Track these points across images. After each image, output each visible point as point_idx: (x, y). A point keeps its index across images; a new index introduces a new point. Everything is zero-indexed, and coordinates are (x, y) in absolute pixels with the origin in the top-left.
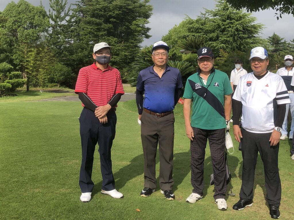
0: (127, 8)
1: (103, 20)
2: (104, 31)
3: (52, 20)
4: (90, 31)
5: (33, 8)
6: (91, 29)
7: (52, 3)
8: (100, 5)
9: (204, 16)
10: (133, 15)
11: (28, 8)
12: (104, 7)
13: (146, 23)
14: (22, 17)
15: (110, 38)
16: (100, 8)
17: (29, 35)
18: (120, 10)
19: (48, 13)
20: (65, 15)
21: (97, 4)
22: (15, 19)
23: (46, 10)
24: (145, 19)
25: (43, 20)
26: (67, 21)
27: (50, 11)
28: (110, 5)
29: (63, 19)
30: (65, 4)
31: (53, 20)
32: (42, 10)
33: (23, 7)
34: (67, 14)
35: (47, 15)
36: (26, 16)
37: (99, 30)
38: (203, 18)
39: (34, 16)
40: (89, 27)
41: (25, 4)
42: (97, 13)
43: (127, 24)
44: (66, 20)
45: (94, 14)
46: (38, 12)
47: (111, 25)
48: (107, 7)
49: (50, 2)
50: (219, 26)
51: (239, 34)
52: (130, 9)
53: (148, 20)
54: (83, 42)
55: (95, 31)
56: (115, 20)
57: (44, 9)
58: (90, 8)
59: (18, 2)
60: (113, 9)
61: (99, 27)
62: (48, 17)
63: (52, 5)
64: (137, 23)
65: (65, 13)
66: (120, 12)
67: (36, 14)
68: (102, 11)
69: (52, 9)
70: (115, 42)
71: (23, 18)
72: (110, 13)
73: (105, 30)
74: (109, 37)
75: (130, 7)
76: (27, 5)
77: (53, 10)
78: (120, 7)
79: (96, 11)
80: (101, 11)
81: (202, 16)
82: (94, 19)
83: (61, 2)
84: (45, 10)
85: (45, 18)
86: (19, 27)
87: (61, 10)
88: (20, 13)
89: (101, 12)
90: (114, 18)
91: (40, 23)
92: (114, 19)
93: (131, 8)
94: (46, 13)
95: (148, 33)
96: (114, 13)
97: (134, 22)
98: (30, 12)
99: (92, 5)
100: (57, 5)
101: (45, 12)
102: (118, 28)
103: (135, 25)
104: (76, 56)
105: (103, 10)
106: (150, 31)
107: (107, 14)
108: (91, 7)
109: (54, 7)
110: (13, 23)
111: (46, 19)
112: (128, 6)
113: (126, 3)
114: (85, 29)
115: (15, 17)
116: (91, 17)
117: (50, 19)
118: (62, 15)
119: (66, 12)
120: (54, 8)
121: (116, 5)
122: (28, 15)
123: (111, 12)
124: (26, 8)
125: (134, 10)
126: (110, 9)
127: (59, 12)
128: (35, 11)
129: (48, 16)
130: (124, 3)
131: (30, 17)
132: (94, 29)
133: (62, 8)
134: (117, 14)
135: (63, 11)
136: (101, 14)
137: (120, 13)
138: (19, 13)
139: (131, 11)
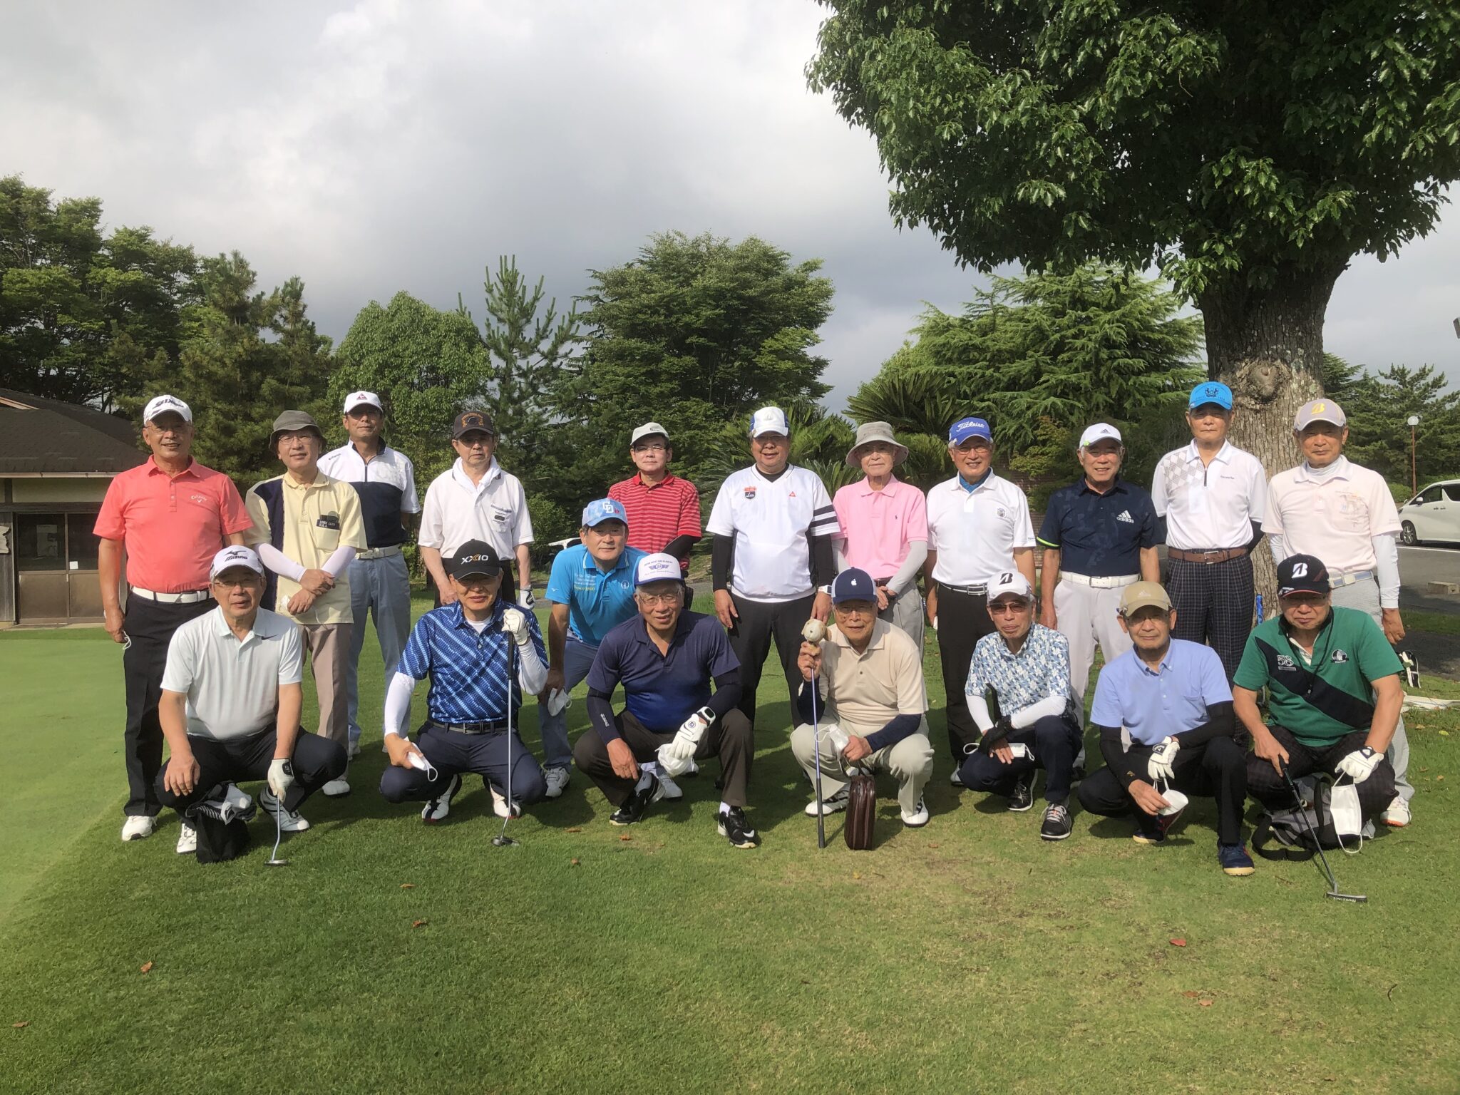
0: (740, 297)
1: (663, 344)
2: (669, 381)
3: (496, 353)
4: (624, 384)
5: (435, 320)
6: (628, 376)
7: (494, 299)
8: (654, 292)
9: (988, 302)
10: (764, 318)
11: (420, 321)
12: (662, 298)
13: (808, 343)
14: (404, 350)
15: (688, 404)
16: (652, 302)
17: (427, 406)
18: (717, 307)
19: (483, 333)
20: (537, 334)
21: (642, 291)
22: (380, 357)
23: (475, 325)
24: (806, 332)
25: (468, 356)
26: (543, 354)
27: (488, 325)
28: (685, 289)
29: (531, 349)
30: (536, 299)
31: (499, 353)
32: (465, 322)
33: (405, 316)
34: (545, 330)
35: (482, 341)
36: (413, 347)
37: (653, 377)
38: (984, 308)
39: (440, 345)
40: (619, 370)
41: (410, 308)
42: (644, 322)
43: (744, 350)
44: (541, 350)
45: (634, 326)
46: (450, 331)
47: (688, 360)
48: (672, 298)
49: (487, 295)
50: (1041, 334)
51: (1115, 358)
52: (751, 299)
53: (817, 331)
54: (597, 423)
55: (641, 383)
56: (702, 340)
57: (468, 321)
58: (622, 305)
59: (389, 302)
60: (698, 303)
61: (653, 367)
62: (486, 346)
63: (495, 306)
64: (777, 346)
65: (538, 329)
66: (717, 311)
67: (445, 337)
68: (659, 315)
69: (496, 318)
70: (705, 415)
71: (407, 352)
72: (687, 319)
73: (672, 377)
74: (688, 400)
75: (751, 292)
76: (417, 309)
77: (500, 320)
78: (718, 296)
79: (640, 316)
80: (656, 312)
81: (980, 302)
82: (633, 343)
83: (520, 294)
84: (472, 324)
85: (476, 350)
86: (395, 382)
87: (524, 320)
88: (397, 337)
89: (655, 318)
90: (701, 332)
91: (459, 365)
92: (700, 336)
93: (756, 294)
94: (477, 333)
95: (820, 380)
96: (697, 315)
97: (768, 343)
98: (426, 332)
99: (629, 294)
100: (509, 305)
101: (475, 330)
102: (716, 369)
103: (771, 352)
104: (578, 468)
105: (662, 311)
106: (825, 371)
107: (678, 320)
108: (625, 304)
109: (502, 311)
110: (376, 372)
111: (479, 352)
112: (744, 288)
113: (737, 280)
114: (608, 377)
115: (381, 350)
116: (627, 337)
117: (492, 351)
118: (529, 333)
119: (541, 326)
120: (503, 316)
121: (705, 288)
122: (419, 344)
123: (689, 313)
124: (413, 321)
125: (766, 299)
126: (684, 303)
127: (516, 328)
128: (442, 328)
129: (485, 341)
130: (732, 280)
131: (425, 350)
132: (636, 378)
133: (527, 313)
134: (708, 320)
135: (528, 321)
136: (658, 325)
137: (719, 315)
138: (394, 339)
139: (755, 306)
